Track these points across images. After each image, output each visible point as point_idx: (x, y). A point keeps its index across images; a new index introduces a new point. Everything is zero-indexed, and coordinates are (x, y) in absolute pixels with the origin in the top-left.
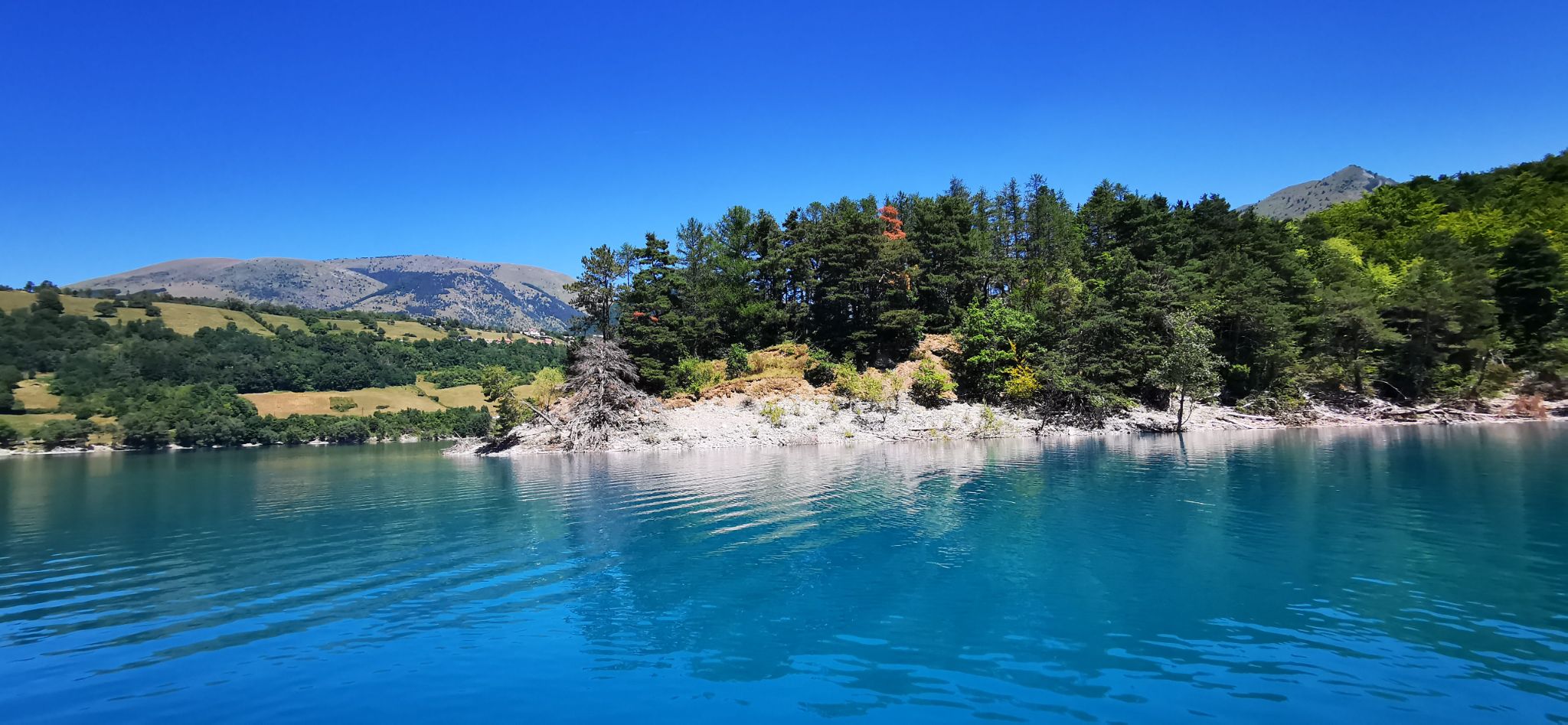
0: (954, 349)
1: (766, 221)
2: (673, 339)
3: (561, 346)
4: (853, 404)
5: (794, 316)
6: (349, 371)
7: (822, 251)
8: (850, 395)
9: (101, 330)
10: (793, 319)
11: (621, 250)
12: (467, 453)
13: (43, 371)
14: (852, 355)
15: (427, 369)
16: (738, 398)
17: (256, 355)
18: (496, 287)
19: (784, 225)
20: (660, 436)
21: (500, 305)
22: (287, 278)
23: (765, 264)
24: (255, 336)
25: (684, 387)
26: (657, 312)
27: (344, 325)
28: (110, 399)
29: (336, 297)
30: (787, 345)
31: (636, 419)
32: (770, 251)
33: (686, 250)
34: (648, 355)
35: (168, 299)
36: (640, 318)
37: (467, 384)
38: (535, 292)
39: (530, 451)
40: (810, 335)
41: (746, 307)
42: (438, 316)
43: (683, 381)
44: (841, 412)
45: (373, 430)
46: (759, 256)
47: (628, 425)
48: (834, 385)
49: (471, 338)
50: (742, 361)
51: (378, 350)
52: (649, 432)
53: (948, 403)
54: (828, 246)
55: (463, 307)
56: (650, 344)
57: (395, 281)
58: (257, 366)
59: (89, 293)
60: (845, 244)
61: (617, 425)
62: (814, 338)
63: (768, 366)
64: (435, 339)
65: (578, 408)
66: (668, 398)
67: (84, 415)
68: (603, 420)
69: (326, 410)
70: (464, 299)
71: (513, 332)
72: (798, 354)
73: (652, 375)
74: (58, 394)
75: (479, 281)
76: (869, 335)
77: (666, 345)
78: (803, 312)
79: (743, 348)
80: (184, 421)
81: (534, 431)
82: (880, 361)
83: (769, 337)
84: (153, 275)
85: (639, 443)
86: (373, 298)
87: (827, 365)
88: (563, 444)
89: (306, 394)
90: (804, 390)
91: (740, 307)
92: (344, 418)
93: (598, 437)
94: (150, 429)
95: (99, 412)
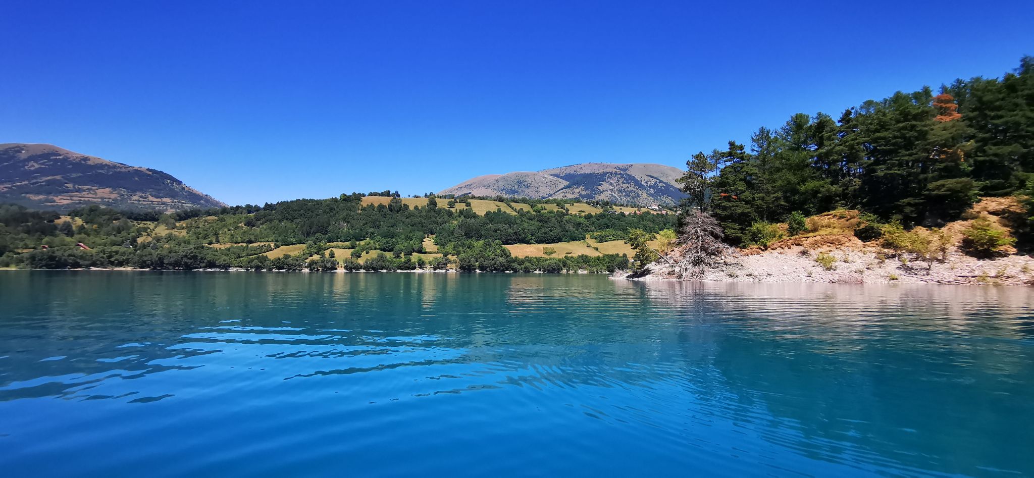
0: (1015, 208)
1: (822, 121)
2: (748, 210)
3: (672, 215)
4: (899, 255)
5: (847, 189)
6: (552, 233)
7: (871, 139)
8: (896, 247)
9: (450, 214)
10: (846, 191)
11: (712, 154)
12: (621, 278)
13: (432, 234)
14: (900, 217)
15: (592, 231)
16: (796, 249)
17: (510, 225)
18: (630, 179)
19: (839, 121)
20: (739, 273)
21: (633, 190)
22: (521, 183)
23: (821, 153)
24: (509, 215)
25: (756, 241)
26: (737, 193)
27: (549, 207)
28: (454, 247)
29: (544, 191)
30: (840, 211)
31: (722, 261)
32: (826, 143)
33: (757, 149)
34: (730, 220)
35: (473, 197)
36: (725, 197)
37: (614, 240)
38: (655, 180)
39: (657, 278)
40: (861, 203)
41: (805, 185)
42: (596, 199)
43: (755, 238)
44: (887, 261)
45: (564, 266)
46: (816, 147)
47: (717, 265)
48: (882, 240)
49: (616, 212)
50: (800, 224)
51: (566, 221)
52: (731, 269)
53: (1005, 255)
54: (877, 135)
55: (611, 193)
56: (732, 214)
57: (574, 180)
58: (510, 231)
59: (445, 197)
60: (894, 131)
61: (710, 265)
62: (864, 205)
63: (822, 226)
64: (596, 213)
65: (685, 254)
66: (744, 248)
67: (445, 255)
68: (701, 262)
69: (541, 254)
70: (612, 188)
71: (641, 207)
72: (849, 217)
73: (733, 233)
74: (437, 245)
75: (620, 176)
76: (917, 201)
77: (743, 214)
78: (855, 185)
79: (802, 214)
80: (482, 258)
81: (659, 267)
82: (928, 222)
83: (825, 205)
84: (466, 186)
85: (724, 277)
86: (562, 191)
87: (875, 225)
88: (676, 275)
89: (532, 245)
90: (853, 244)
91: (800, 185)
92: (550, 259)
93: (697, 271)
94: (469, 262)
95: (450, 254)
